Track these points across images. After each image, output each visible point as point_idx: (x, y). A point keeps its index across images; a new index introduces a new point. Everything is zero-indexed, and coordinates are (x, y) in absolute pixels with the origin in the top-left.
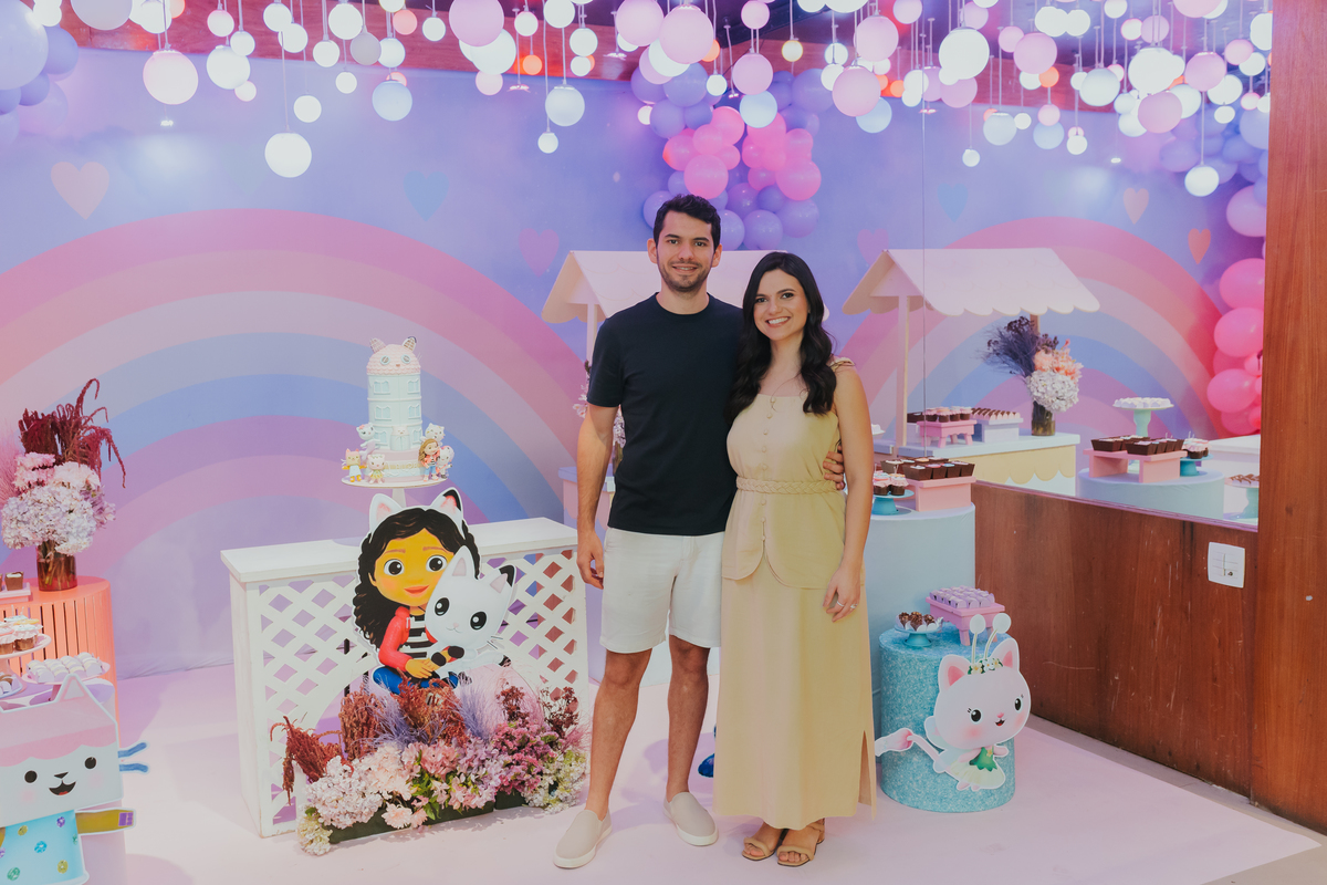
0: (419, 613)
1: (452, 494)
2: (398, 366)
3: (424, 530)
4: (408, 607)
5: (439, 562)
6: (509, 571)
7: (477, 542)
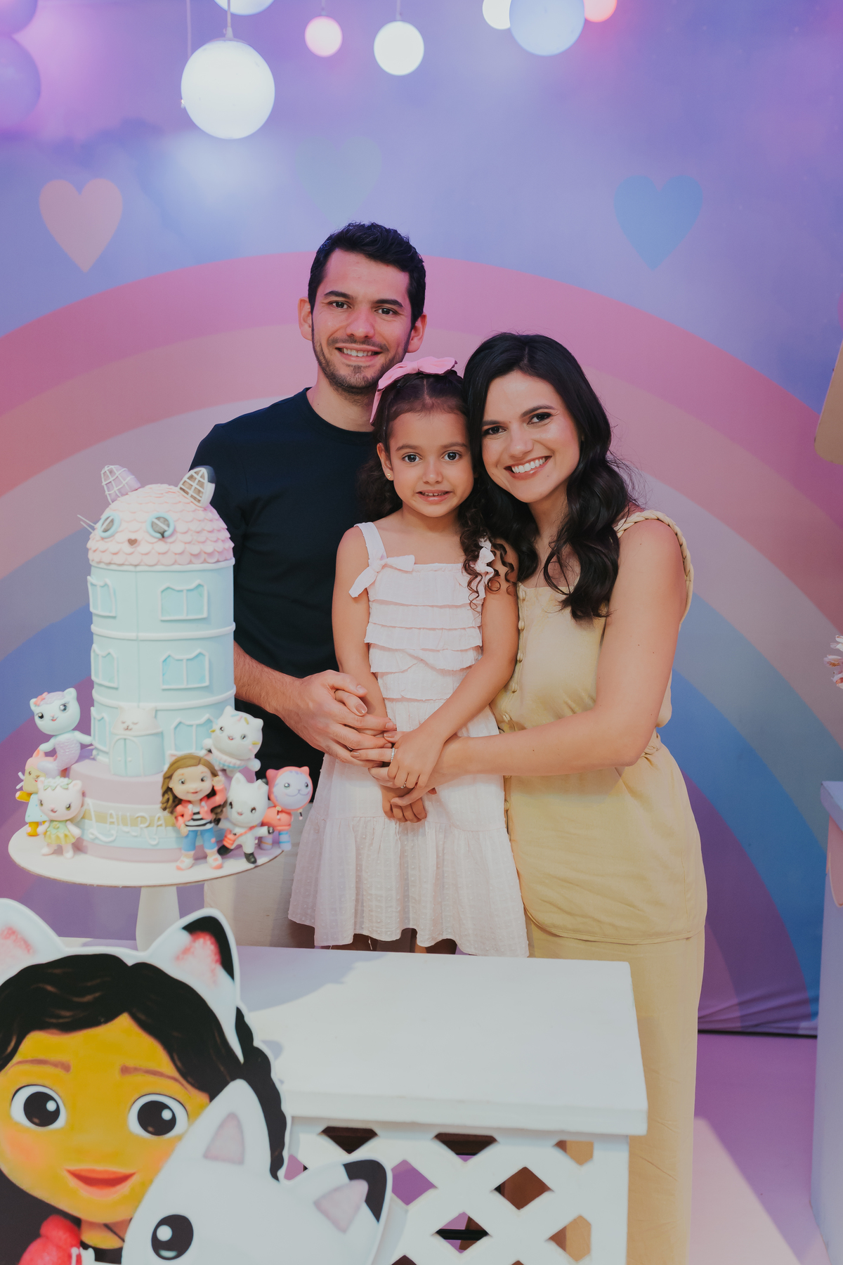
0: (109, 1242)
1: (207, 927)
2: (132, 542)
3: (124, 1021)
4: (76, 1222)
5: (166, 1115)
6: (370, 1173)
7: (279, 1073)
